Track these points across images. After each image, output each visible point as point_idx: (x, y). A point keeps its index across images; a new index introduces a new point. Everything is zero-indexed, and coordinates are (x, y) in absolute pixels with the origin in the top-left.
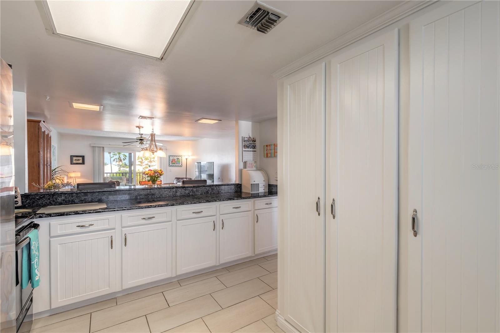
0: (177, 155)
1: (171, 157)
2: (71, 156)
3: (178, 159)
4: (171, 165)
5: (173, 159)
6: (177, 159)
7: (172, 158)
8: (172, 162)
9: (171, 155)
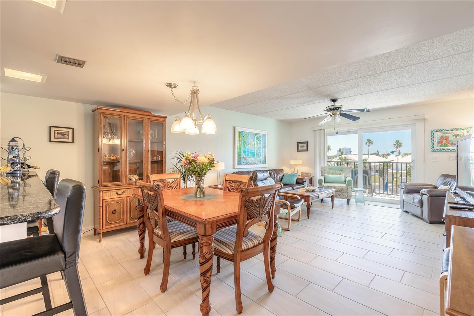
0: (452, 128)
1: (436, 133)
2: (297, 143)
3: (458, 135)
4: (436, 148)
5: (442, 137)
6: (454, 136)
7: (439, 136)
8: (441, 142)
9: (437, 129)
